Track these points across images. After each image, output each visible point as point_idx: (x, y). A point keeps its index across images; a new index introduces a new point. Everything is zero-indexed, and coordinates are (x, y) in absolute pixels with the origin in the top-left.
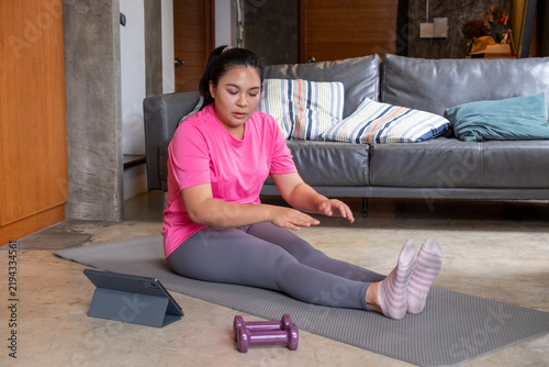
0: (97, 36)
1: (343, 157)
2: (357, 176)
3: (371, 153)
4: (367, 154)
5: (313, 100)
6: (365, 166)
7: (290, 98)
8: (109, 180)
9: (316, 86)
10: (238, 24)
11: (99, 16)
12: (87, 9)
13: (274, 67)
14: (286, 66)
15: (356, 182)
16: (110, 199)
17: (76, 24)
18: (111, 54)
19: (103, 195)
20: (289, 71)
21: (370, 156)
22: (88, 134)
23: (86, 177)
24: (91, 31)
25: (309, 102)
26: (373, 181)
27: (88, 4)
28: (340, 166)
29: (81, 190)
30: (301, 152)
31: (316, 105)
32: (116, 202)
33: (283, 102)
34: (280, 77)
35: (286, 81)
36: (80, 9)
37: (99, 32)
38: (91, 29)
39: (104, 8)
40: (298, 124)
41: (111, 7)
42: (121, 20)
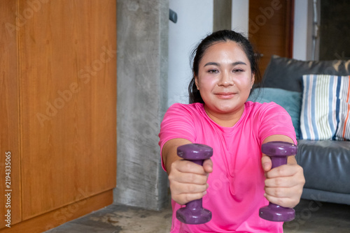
0: (145, 33)
7: (338, 95)
8: (152, 170)
10: (314, 24)
11: (148, 13)
12: (137, 7)
13: (326, 62)
14: (339, 63)
16: (152, 189)
17: (127, 21)
18: (157, 49)
19: (146, 184)
20: (342, 66)
22: (135, 126)
23: (131, 165)
24: (140, 28)
27: (138, 2)
29: (127, 178)
32: (157, 192)
33: (331, 99)
34: (331, 73)
35: (336, 78)
36: (132, 7)
37: (147, 28)
38: (140, 26)
39: (152, 5)
40: (344, 123)
41: (158, 4)
42: (170, 17)
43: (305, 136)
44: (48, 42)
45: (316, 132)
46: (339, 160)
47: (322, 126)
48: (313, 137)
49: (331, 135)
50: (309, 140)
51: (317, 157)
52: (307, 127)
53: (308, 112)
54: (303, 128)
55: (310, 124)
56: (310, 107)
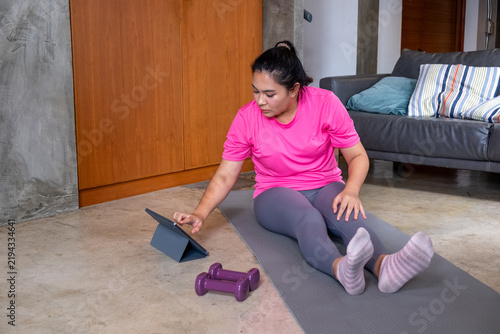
1: (465, 135)
2: (476, 152)
3: (491, 131)
4: (487, 132)
5: (466, 83)
6: (484, 142)
7: (445, 81)
9: (473, 71)
11: (285, 14)
15: (476, 156)
21: (490, 134)
25: (463, 84)
26: (491, 156)
27: (279, 6)
28: (462, 142)
30: (429, 128)
31: (468, 87)
33: (438, 83)
35: (445, 66)
36: (274, 10)
38: (280, 25)
39: (289, 8)
40: (444, 103)
41: (293, 7)
42: (305, 17)
43: (410, 114)
45: (420, 111)
46: (427, 129)
47: (425, 106)
48: (417, 114)
49: (432, 112)
50: (414, 116)
51: (411, 128)
52: (413, 106)
53: (417, 94)
54: (410, 107)
55: (416, 104)
56: (419, 90)
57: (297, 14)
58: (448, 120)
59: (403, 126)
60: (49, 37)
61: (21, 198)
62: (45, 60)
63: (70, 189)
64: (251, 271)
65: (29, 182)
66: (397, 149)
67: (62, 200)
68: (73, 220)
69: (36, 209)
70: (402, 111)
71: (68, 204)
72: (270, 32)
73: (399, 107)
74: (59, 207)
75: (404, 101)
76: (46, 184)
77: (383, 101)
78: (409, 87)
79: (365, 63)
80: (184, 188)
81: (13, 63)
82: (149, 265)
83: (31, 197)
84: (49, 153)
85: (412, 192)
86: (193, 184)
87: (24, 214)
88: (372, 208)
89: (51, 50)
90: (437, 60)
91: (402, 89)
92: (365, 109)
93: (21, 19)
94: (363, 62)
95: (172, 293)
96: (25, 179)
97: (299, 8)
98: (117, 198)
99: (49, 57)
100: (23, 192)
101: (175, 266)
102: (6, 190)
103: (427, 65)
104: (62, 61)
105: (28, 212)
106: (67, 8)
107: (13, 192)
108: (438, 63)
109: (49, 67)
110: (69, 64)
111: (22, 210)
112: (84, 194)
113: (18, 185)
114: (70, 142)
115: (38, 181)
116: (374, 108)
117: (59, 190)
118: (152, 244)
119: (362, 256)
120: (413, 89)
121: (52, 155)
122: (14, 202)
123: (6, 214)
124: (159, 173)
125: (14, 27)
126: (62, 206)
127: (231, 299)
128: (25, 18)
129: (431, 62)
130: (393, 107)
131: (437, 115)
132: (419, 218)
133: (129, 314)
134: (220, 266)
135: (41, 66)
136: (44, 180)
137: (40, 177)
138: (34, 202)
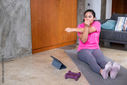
12: (81, 3)
17: (79, 6)
35: (125, 18)
36: (80, 3)
37: (83, 7)
38: (82, 7)
39: (84, 3)
40: (124, 27)
41: (85, 2)
42: (88, 5)
43: (115, 30)
44: (63, 11)
45: (118, 29)
46: (120, 34)
48: (117, 30)
49: (121, 30)
51: (116, 34)
52: (116, 28)
53: (117, 25)
54: (115, 28)
55: (117, 27)
56: (118, 24)
57: (86, 4)
58: (125, 32)
59: (114, 33)
60: (25, 11)
61: (18, 52)
62: (24, 17)
63: (30, 49)
64: (79, 73)
65: (20, 48)
66: (112, 39)
67: (28, 52)
68: (31, 58)
69: (22, 55)
70: (113, 29)
71: (29, 53)
72: (79, 9)
73: (113, 28)
74: (27, 54)
75: (114, 26)
76: (24, 48)
77: (108, 26)
78: (115, 23)
79: (103, 16)
80: (58, 49)
81: (17, 18)
82: (52, 70)
83: (21, 52)
84: (25, 40)
85: (116, 50)
86: (60, 48)
87: (19, 56)
88: (106, 55)
89: (26, 15)
90: (122, 16)
91: (113, 23)
92: (103, 28)
93: (19, 7)
94: (102, 16)
95: (59, 78)
96: (19, 47)
97: (87, 3)
98: (41, 51)
99: (25, 16)
100: (19, 51)
101: (58, 71)
102: (15, 50)
103: (120, 17)
104: (28, 17)
105: (20, 55)
106: (30, 4)
107: (16, 51)
108: (122, 17)
109: (25, 19)
110: (30, 18)
111: (19, 55)
112: (33, 51)
113: (18, 49)
114: (30, 38)
115: (22, 47)
116: (106, 28)
117: (27, 50)
118: (52, 64)
119: (109, 69)
120: (116, 23)
121: (26, 41)
122: (17, 53)
123: (15, 56)
124: (52, 45)
125: (17, 9)
126: (28, 54)
127: (74, 80)
128: (20, 7)
129: (121, 16)
130: (111, 28)
131: (122, 30)
132: (119, 58)
133: (49, 84)
134: (71, 71)
135: (23, 19)
136: (24, 47)
137: (23, 47)
138: (22, 53)
